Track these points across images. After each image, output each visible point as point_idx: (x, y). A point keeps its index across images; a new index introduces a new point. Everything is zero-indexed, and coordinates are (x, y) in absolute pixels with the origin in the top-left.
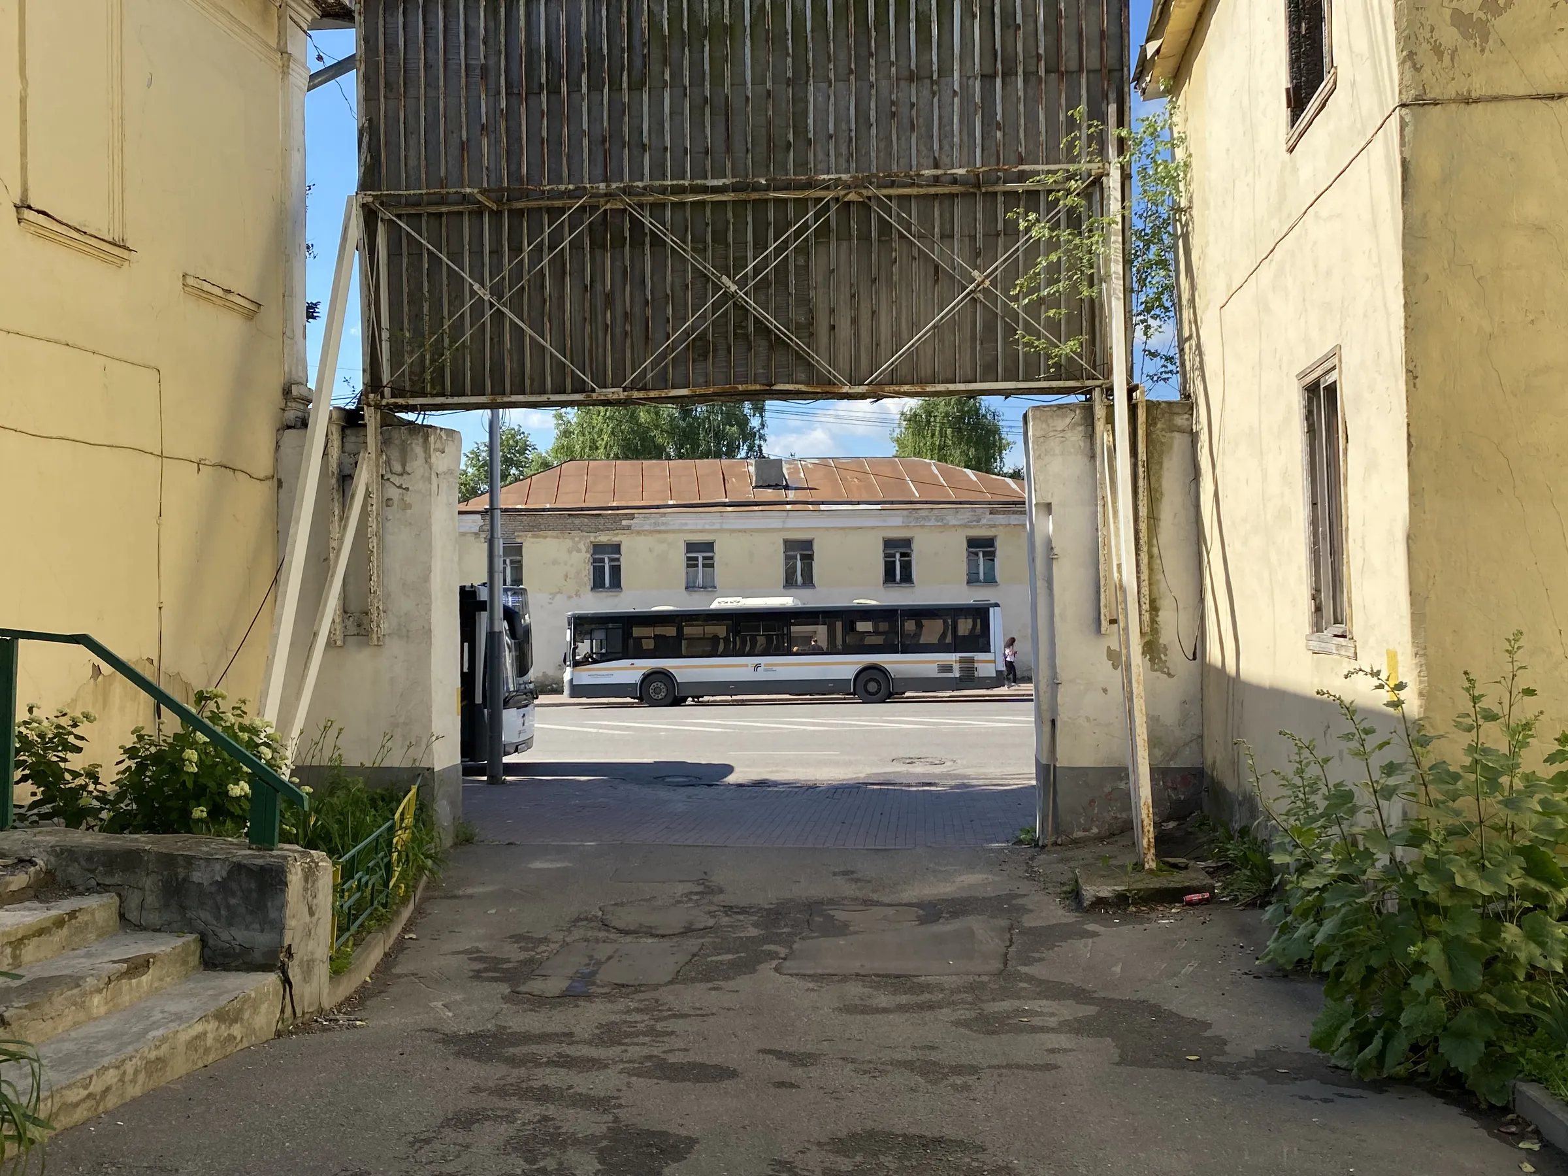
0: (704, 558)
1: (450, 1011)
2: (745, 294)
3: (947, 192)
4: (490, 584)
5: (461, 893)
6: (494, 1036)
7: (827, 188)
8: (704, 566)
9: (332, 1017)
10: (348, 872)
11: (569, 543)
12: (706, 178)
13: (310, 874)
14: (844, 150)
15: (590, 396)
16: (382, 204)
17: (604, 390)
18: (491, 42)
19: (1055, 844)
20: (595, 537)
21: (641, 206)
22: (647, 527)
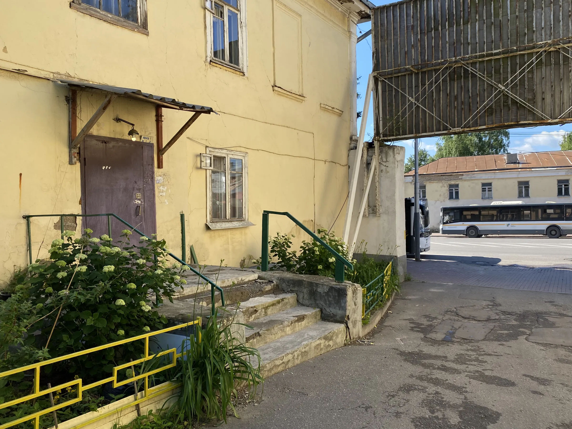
0: (489, 188)
1: (403, 342)
2: (507, 90)
4: (415, 197)
5: (407, 298)
6: (418, 354)
7: (541, 47)
8: (489, 191)
9: (363, 340)
10: (369, 290)
11: (441, 184)
12: (492, 50)
13: (355, 292)
14: (548, 32)
15: (449, 131)
16: (380, 76)
17: (454, 129)
18: (415, 16)
20: (450, 182)
21: (468, 64)
22: (468, 179)
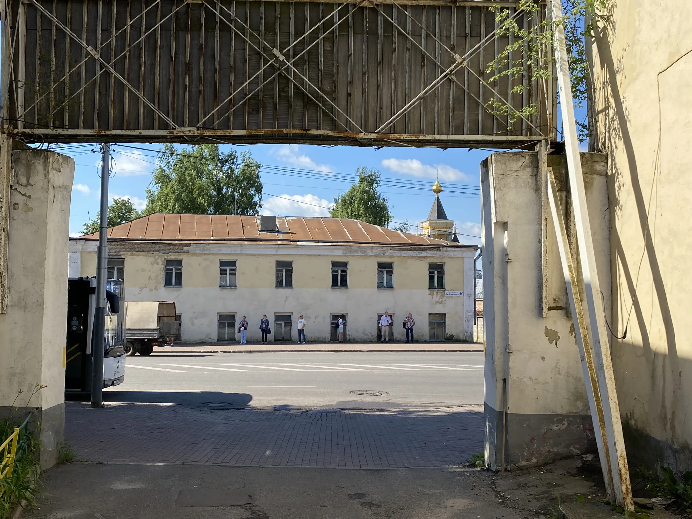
0: (231, 270)
3: (432, 4)
4: (98, 277)
8: (230, 274)
11: (151, 259)
15: (172, 133)
17: (183, 128)
19: (506, 470)
20: (168, 256)
22: (198, 251)
